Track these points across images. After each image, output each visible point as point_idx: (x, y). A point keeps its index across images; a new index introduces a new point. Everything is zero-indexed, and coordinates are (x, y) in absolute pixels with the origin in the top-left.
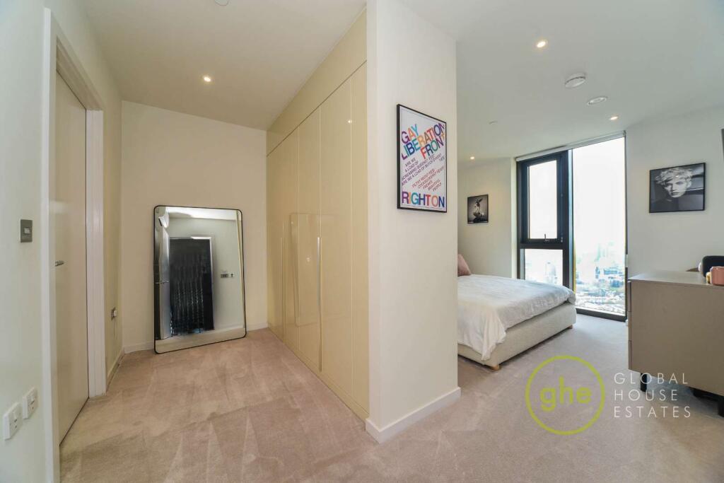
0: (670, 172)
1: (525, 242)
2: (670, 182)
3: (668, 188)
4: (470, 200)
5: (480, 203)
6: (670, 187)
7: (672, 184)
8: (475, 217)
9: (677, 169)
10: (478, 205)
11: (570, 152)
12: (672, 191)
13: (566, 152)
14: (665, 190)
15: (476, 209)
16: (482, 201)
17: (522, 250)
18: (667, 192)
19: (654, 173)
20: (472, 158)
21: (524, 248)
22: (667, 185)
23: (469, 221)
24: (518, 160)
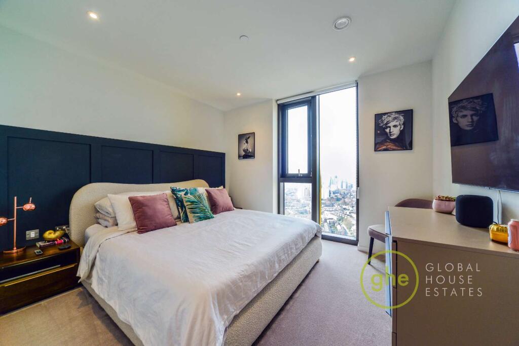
0: (389, 116)
1: (284, 176)
2: (388, 125)
3: (388, 130)
4: (241, 137)
5: (249, 140)
6: (389, 129)
7: (390, 127)
8: (244, 153)
9: (394, 114)
10: (247, 142)
11: (317, 97)
12: (390, 132)
13: (314, 97)
14: (385, 131)
15: (245, 146)
16: (250, 138)
17: (282, 184)
18: (386, 133)
19: (378, 117)
20: (239, 94)
21: (284, 182)
22: (387, 128)
23: (239, 157)
24: (279, 102)
